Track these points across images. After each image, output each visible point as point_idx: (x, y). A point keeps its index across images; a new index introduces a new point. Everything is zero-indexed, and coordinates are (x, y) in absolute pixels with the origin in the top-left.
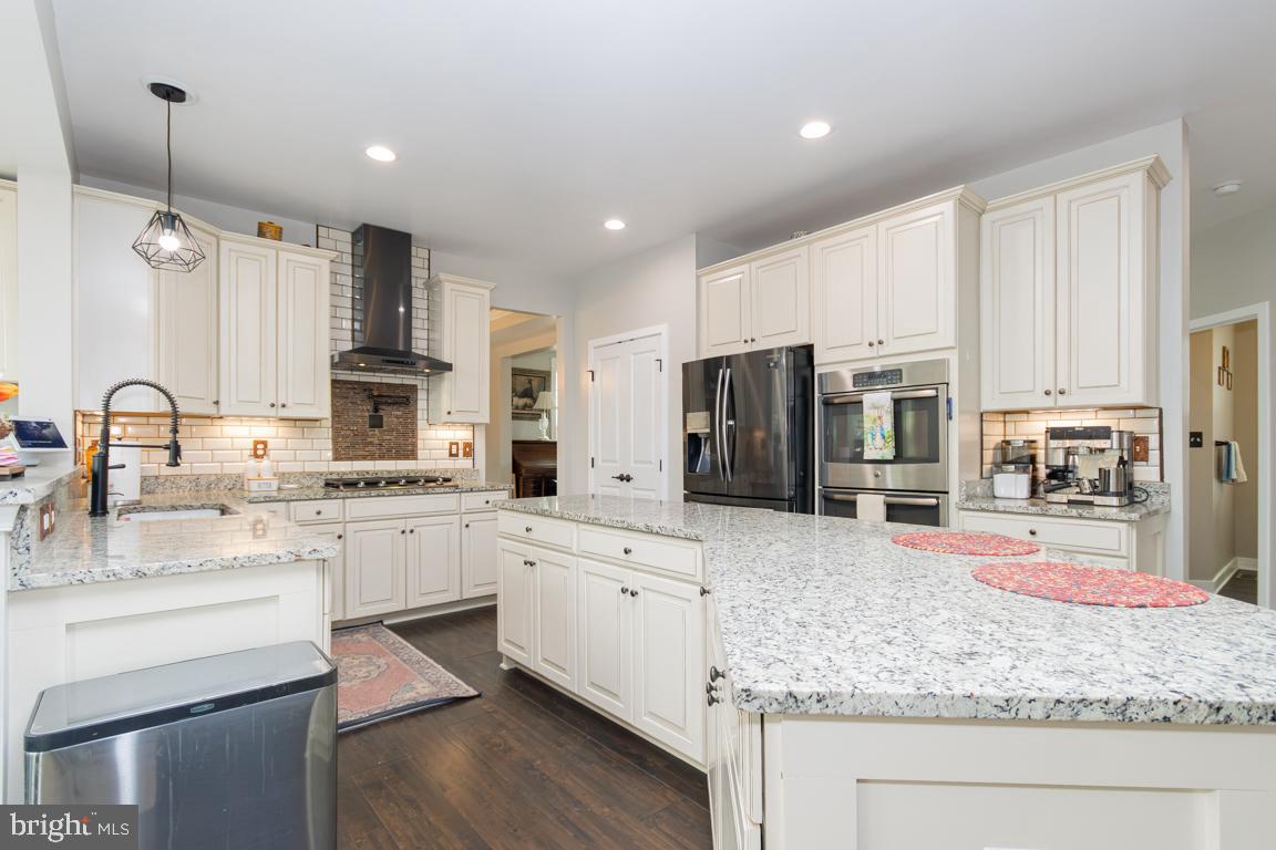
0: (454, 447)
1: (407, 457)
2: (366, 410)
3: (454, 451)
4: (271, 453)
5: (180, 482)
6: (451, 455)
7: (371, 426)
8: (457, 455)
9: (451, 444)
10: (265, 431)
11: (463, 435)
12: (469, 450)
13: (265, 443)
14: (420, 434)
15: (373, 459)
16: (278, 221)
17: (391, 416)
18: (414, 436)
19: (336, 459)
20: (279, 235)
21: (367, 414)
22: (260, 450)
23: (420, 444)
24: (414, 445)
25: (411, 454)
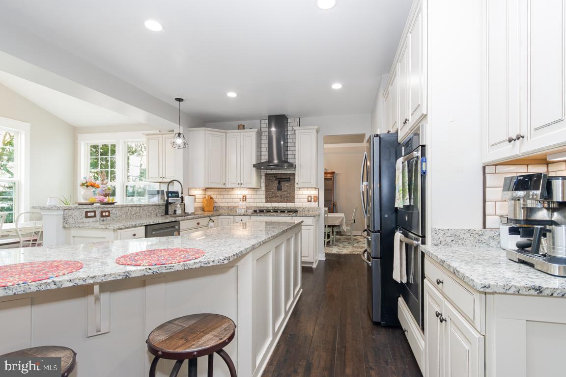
0: (310, 198)
1: (291, 202)
2: (276, 184)
3: (310, 200)
4: (247, 200)
5: (225, 208)
6: (308, 201)
7: (278, 190)
8: (311, 201)
9: (308, 196)
10: (246, 192)
11: (314, 193)
12: (317, 199)
13: (245, 196)
14: (296, 192)
15: (279, 202)
16: (243, 123)
17: (285, 185)
18: (294, 193)
19: (266, 202)
20: (243, 127)
21: (276, 185)
22: (244, 198)
23: (296, 196)
24: (294, 197)
25: (292, 201)
